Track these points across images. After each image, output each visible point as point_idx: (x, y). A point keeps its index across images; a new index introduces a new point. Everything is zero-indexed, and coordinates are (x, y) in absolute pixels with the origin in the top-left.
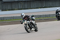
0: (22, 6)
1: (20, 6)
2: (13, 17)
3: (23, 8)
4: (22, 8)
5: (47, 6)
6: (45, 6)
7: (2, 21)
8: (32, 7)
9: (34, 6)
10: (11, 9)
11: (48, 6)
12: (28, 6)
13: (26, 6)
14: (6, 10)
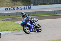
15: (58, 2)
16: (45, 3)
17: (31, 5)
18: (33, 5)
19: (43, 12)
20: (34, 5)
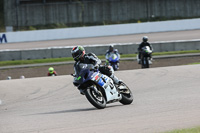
0: (80, 15)
1: (74, 15)
2: (52, 49)
3: (86, 20)
4: (80, 20)
5: (164, 14)
6: (158, 14)
7: (15, 64)
8: (113, 18)
9: (123, 14)
10: (44, 23)
11: (169, 14)
12: (102, 16)
13: (95, 13)
14: (27, 28)
15: (95, 19)
16: (52, 22)
17: (7, 28)
18: (11, 28)
19: (46, 51)
20: (16, 28)
